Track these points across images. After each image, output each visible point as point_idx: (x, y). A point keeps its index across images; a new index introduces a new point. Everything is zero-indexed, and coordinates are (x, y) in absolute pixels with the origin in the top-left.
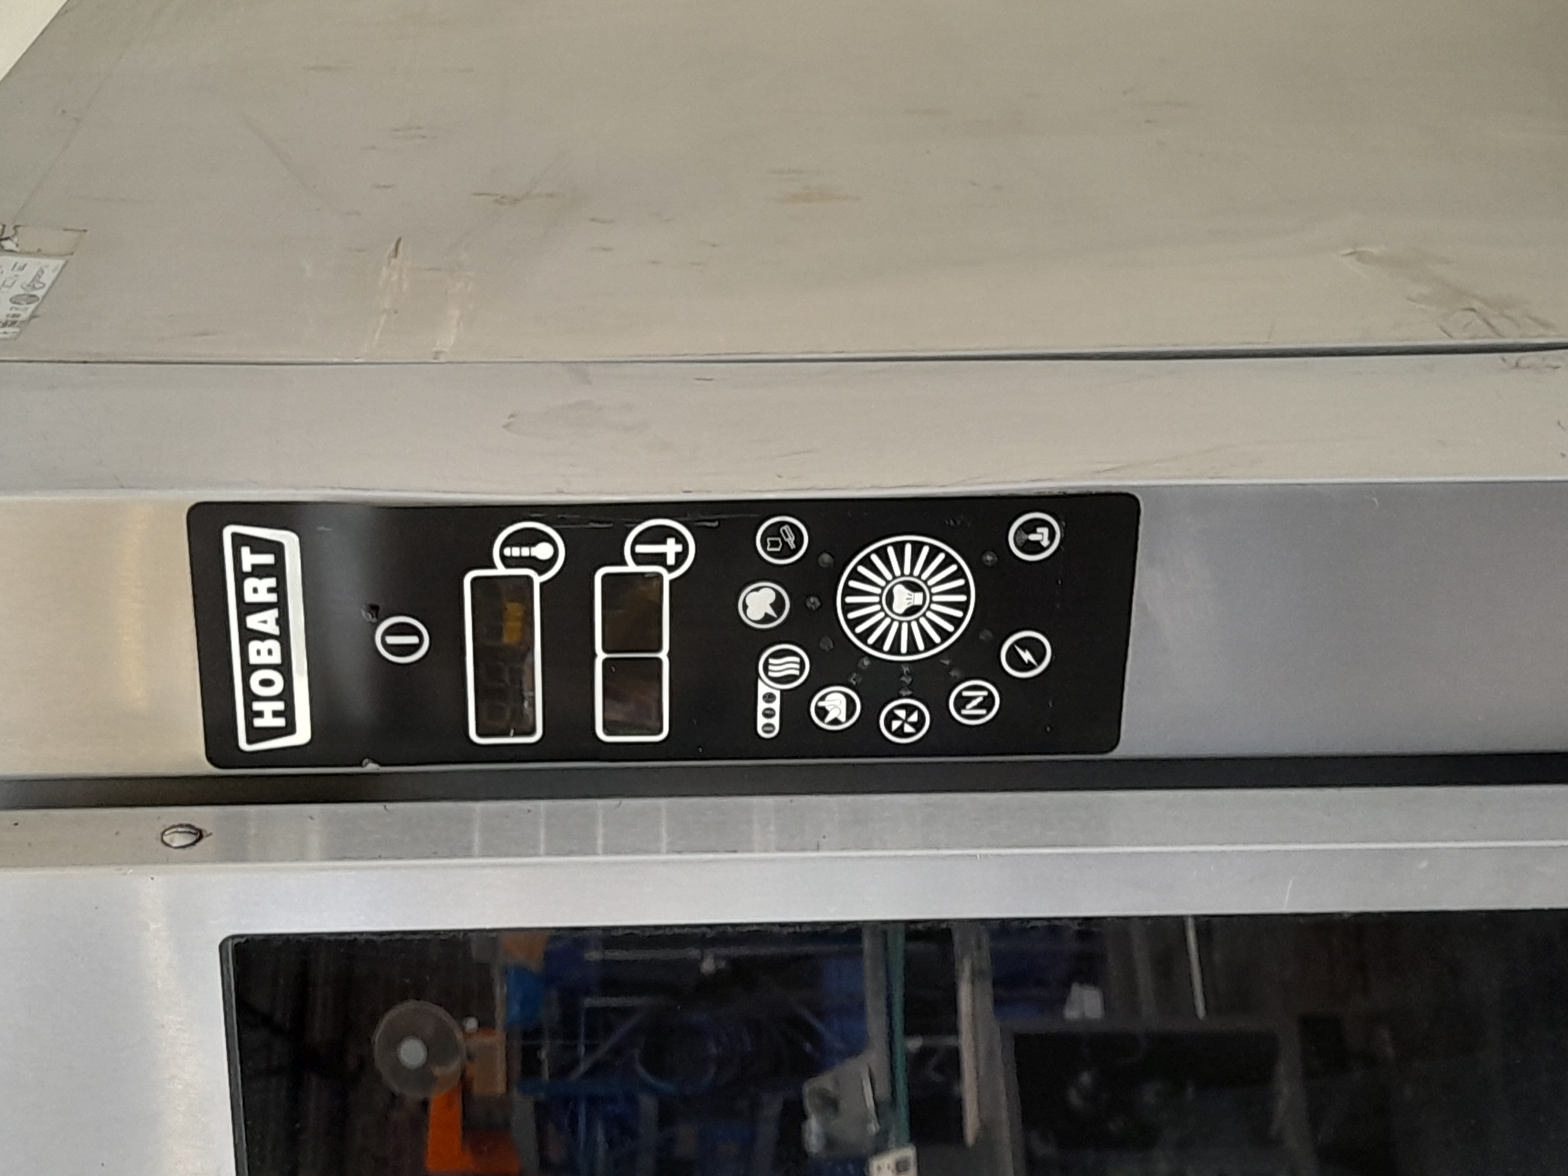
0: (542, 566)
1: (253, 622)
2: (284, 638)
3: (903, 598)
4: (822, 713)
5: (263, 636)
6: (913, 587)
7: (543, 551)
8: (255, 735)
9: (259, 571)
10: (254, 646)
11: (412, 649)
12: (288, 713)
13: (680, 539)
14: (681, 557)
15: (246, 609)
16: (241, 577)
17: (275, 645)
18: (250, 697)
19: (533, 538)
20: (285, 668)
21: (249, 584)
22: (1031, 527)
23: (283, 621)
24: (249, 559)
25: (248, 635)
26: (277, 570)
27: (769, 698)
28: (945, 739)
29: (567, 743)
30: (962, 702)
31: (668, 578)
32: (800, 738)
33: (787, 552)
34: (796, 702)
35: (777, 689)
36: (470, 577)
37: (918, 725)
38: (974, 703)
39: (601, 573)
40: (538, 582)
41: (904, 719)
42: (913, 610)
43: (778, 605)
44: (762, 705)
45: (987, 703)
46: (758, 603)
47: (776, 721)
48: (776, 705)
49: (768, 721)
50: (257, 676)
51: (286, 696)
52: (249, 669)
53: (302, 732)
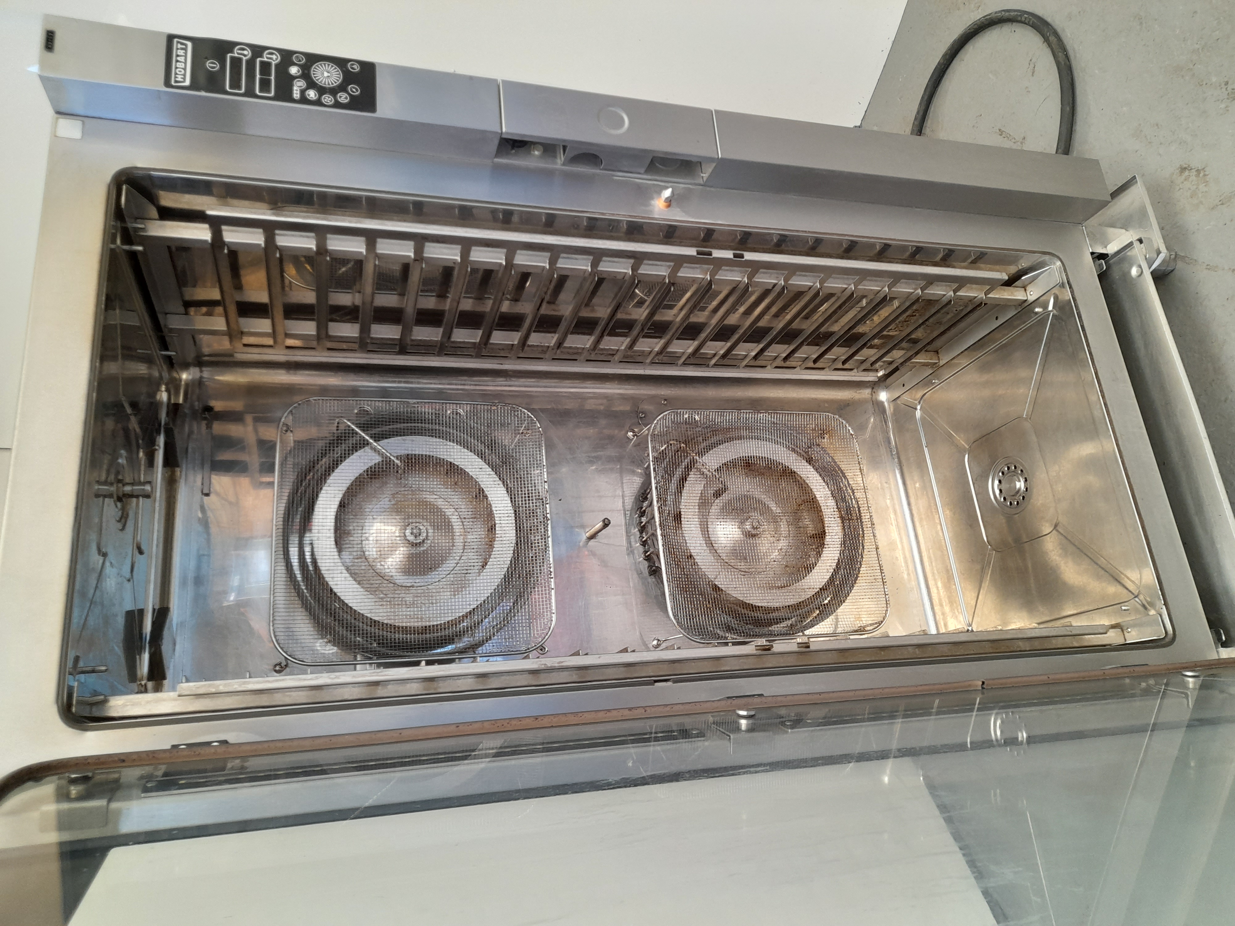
0: (245, 56)
1: (179, 58)
2: (185, 63)
3: (326, 74)
4: (309, 95)
5: (180, 62)
6: (328, 72)
7: (245, 52)
8: (176, 82)
9: (182, 49)
10: (178, 63)
11: (214, 68)
12: (184, 79)
13: (276, 55)
14: (277, 59)
15: (178, 56)
16: (177, 49)
17: (183, 64)
18: (176, 74)
19: (243, 49)
20: (185, 69)
21: (179, 51)
22: (353, 65)
23: (186, 60)
24: (180, 46)
25: (177, 61)
26: (185, 49)
27: (297, 90)
28: (337, 105)
29: (250, 93)
30: (340, 97)
31: (273, 63)
32: (304, 100)
33: (300, 61)
34: (303, 92)
35: (298, 89)
36: (229, 55)
37: (331, 101)
38: (343, 98)
39: (258, 60)
40: (244, 58)
41: (327, 99)
42: (328, 77)
43: (299, 71)
44: (295, 92)
45: (346, 98)
46: (294, 70)
47: (298, 96)
48: (298, 92)
49: (296, 95)
50: (178, 70)
51: (185, 75)
52: (176, 68)
53: (187, 83)
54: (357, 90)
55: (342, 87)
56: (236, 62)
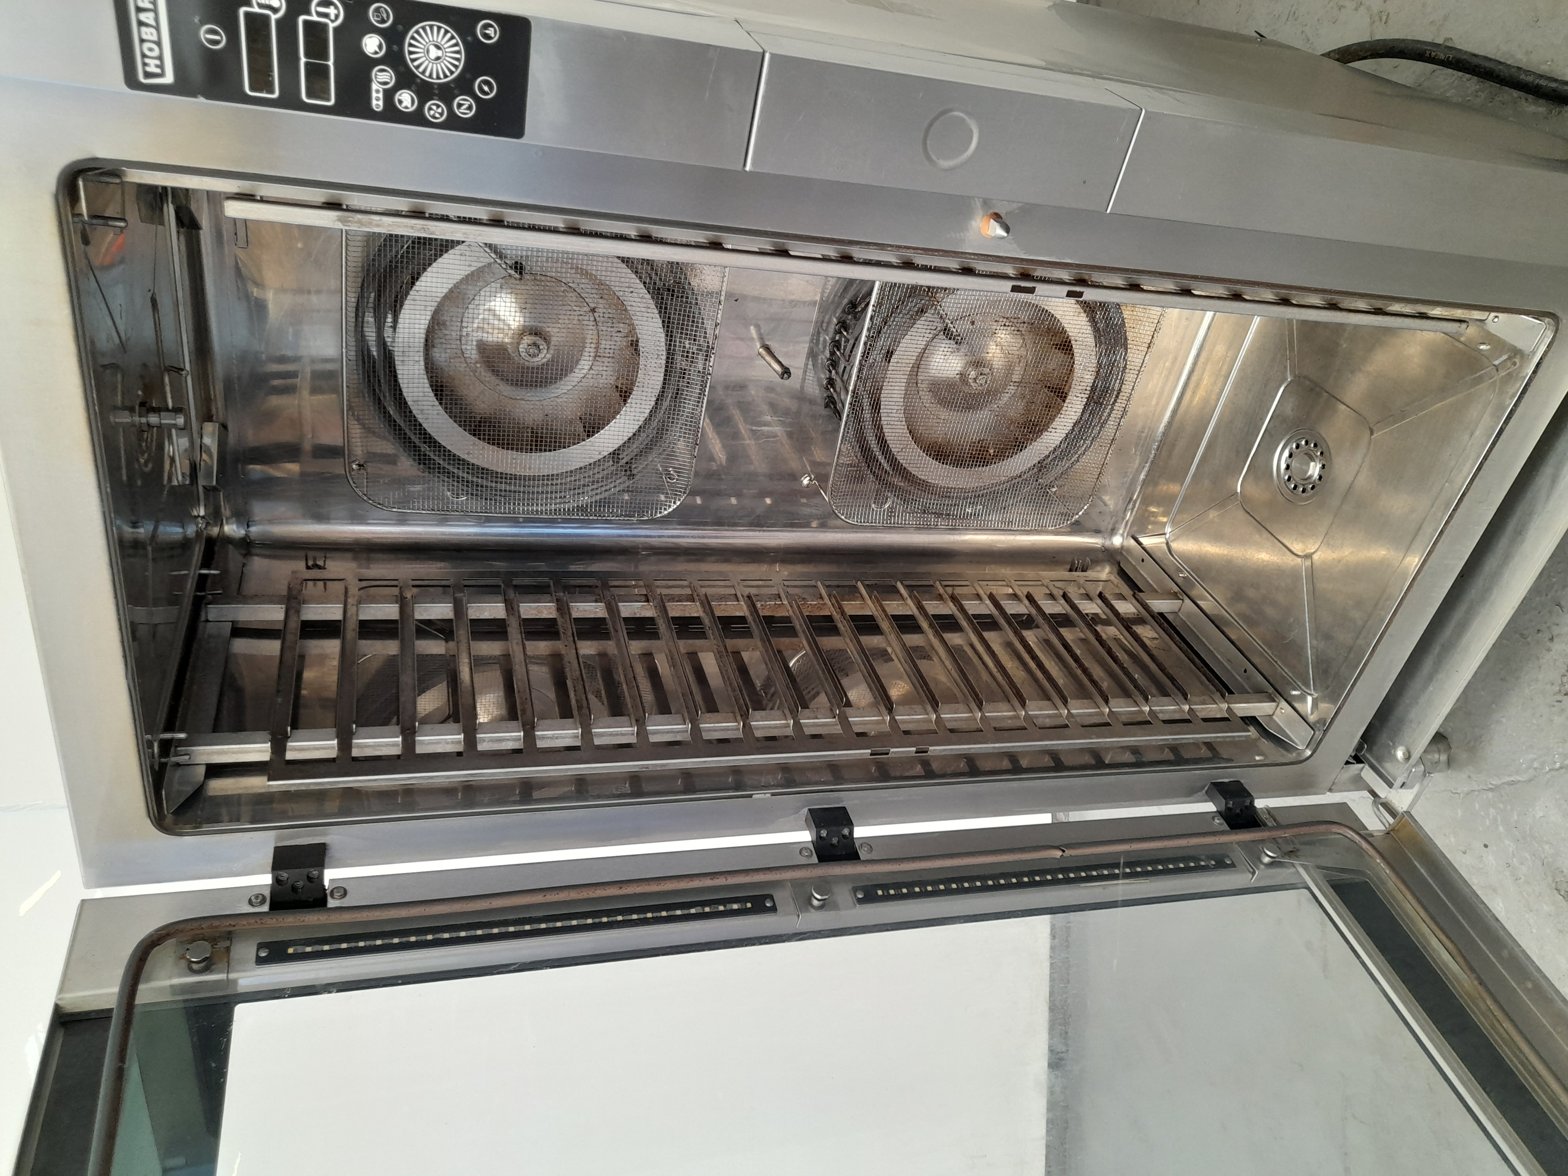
0: (274, 11)
2: (158, 28)
3: (434, 53)
4: (400, 102)
5: (147, 25)
6: (438, 47)
7: (274, 3)
8: (148, 75)
10: (144, 29)
11: (216, 42)
12: (161, 67)
13: (336, 7)
14: (337, 16)
15: (139, 10)
17: (154, 31)
20: (159, 43)
22: (486, 27)
23: (157, 19)
25: (141, 24)
27: (377, 91)
28: (453, 123)
29: (289, 101)
30: (460, 106)
31: (332, 26)
32: (391, 113)
33: (383, 21)
34: (389, 95)
35: (381, 88)
36: (242, 10)
37: (441, 114)
38: (465, 107)
39: (302, 18)
40: (274, 17)
41: (435, 110)
42: (438, 58)
43: (380, 47)
44: (374, 95)
45: (470, 108)
46: (371, 44)
47: (381, 103)
48: (381, 95)
49: (377, 103)
50: (146, 45)
51: (160, 58)
52: (142, 41)
53: (169, 78)
54: (491, 88)
55: (463, 85)
56: (257, 24)
